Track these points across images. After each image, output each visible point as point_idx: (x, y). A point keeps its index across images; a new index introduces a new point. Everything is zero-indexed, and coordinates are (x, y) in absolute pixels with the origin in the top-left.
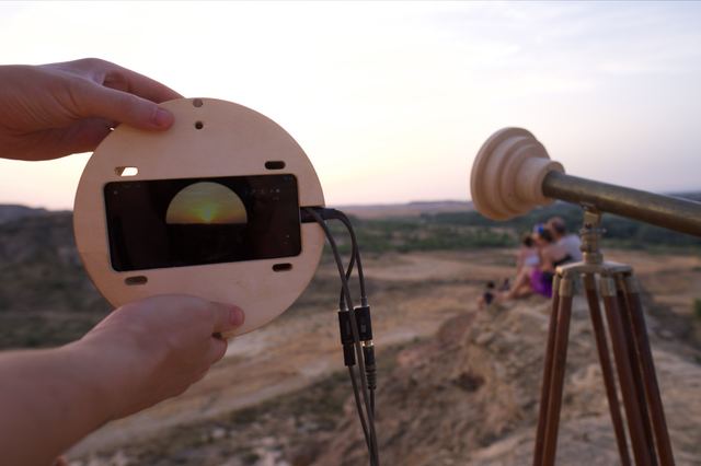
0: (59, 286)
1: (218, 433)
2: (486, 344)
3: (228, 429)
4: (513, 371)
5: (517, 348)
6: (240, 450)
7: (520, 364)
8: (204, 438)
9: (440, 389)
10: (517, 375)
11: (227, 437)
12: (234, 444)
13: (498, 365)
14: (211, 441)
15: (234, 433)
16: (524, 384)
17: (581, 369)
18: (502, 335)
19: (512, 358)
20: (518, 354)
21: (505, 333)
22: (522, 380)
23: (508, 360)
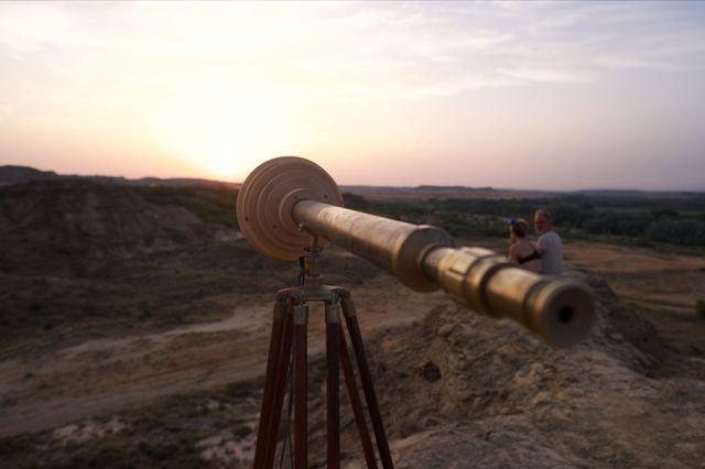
0: (65, 252)
1: (213, 405)
2: (446, 335)
3: (223, 401)
4: (463, 364)
5: (472, 342)
6: (232, 422)
7: (470, 358)
8: (199, 408)
9: (403, 376)
10: (465, 369)
11: (222, 409)
12: (228, 416)
13: (451, 357)
14: (206, 411)
15: (228, 406)
16: (469, 377)
17: (526, 367)
18: (461, 328)
19: (465, 351)
20: (471, 348)
21: (464, 326)
22: (469, 373)
23: (461, 352)
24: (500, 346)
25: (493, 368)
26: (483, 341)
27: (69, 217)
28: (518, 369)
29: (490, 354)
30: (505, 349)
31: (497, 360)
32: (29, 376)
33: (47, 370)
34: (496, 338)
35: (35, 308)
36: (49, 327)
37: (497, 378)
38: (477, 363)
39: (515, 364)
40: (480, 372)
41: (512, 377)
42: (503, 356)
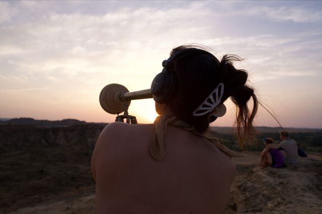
4: (245, 198)
5: (250, 189)
7: (248, 196)
10: (245, 200)
13: (241, 196)
16: (247, 204)
17: (273, 200)
18: (247, 183)
19: (247, 193)
20: (249, 191)
21: (248, 182)
22: (246, 202)
23: (245, 194)
24: (263, 191)
25: (258, 200)
26: (255, 189)
27: (89, 140)
28: (269, 201)
29: (258, 194)
30: (265, 192)
31: (261, 197)
32: (68, 208)
33: (75, 206)
34: (261, 188)
35: (73, 178)
36: (77, 187)
37: (259, 204)
38: (251, 198)
39: (269, 198)
40: (251, 201)
41: (267, 204)
42: (264, 195)
